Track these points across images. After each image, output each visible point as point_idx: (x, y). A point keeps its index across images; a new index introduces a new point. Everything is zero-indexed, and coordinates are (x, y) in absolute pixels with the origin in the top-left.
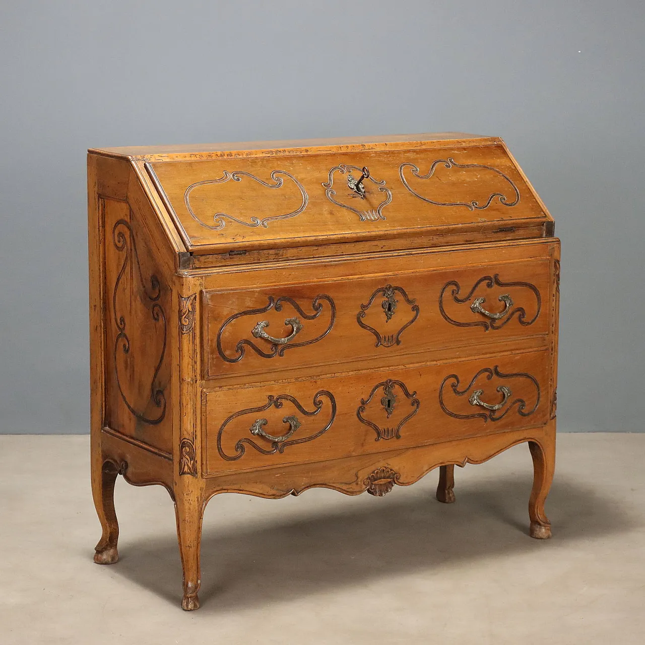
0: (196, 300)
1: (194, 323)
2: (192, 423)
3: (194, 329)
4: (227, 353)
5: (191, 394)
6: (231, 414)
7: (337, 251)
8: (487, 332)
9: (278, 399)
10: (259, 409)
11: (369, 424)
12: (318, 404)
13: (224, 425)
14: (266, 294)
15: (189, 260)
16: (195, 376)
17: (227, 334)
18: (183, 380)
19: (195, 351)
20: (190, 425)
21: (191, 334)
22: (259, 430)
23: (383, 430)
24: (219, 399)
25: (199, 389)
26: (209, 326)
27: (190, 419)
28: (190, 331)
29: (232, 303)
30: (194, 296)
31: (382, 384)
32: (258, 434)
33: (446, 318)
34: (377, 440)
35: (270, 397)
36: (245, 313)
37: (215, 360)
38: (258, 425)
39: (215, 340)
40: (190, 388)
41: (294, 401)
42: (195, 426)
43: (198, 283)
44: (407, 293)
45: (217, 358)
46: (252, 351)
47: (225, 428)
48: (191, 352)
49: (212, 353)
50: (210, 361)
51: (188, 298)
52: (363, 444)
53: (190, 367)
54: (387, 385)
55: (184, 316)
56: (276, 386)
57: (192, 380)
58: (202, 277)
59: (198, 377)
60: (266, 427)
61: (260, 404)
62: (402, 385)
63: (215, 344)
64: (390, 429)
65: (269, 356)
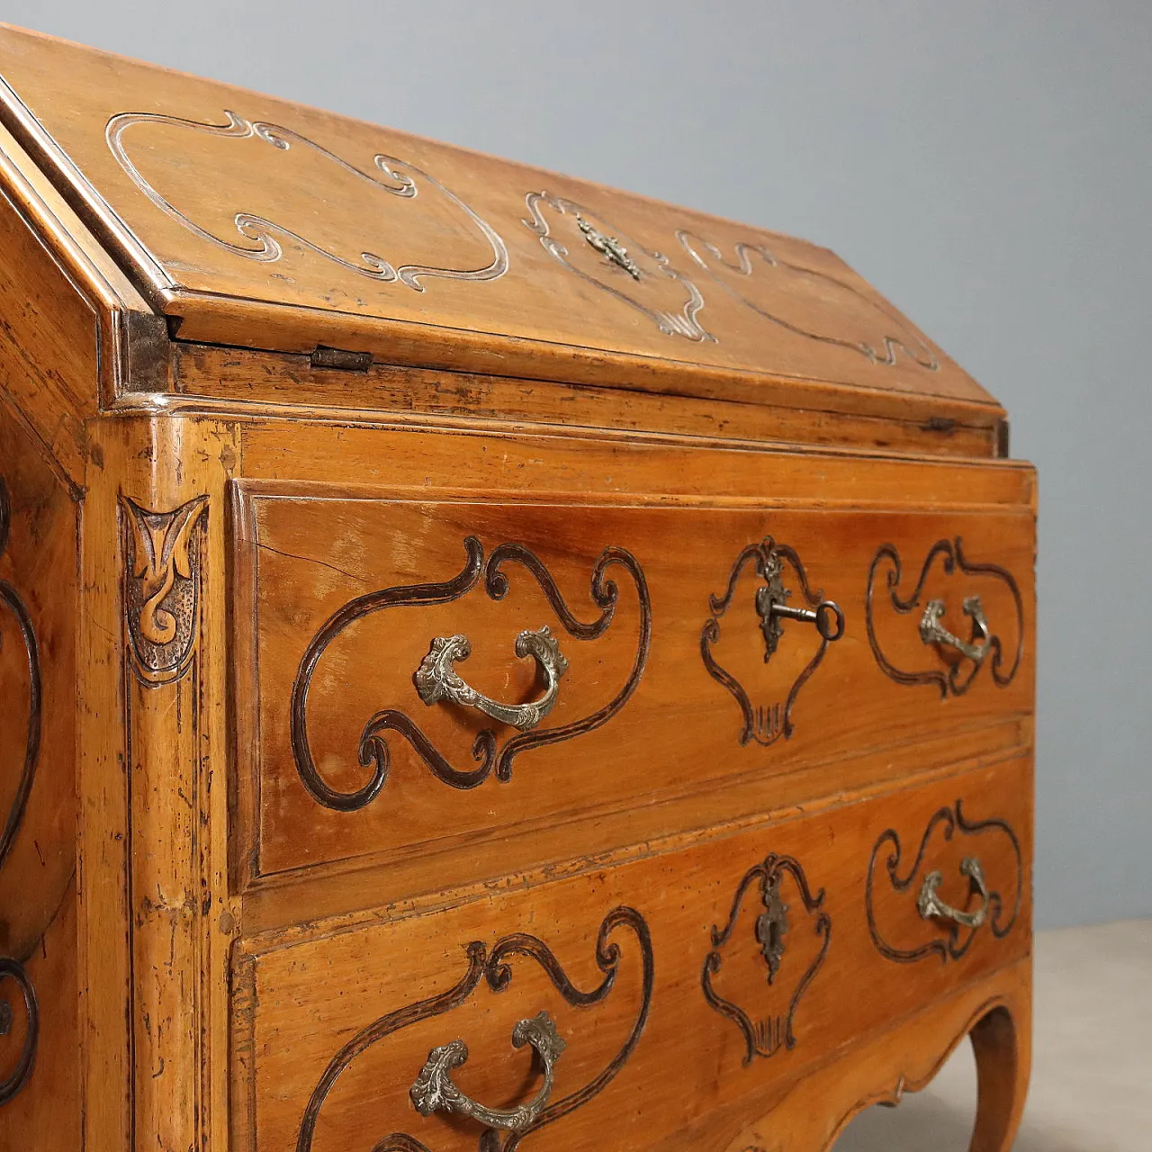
0: (204, 527)
1: (197, 634)
2: (191, 1106)
3: (197, 662)
4: (330, 767)
5: (189, 970)
6: (347, 1038)
7: (621, 414)
8: (945, 702)
9: (498, 953)
10: (441, 1004)
11: (730, 1010)
12: (607, 958)
13: (319, 1093)
14: (459, 526)
15: (161, 354)
16: (203, 882)
17: (328, 681)
18: (147, 903)
19: (201, 763)
20: (183, 1111)
21: (186, 686)
22: (443, 1092)
23: (759, 1026)
24: (307, 976)
25: (221, 943)
26: (262, 645)
27: (184, 1086)
28: (182, 671)
29: (345, 551)
30: (199, 508)
31: (756, 871)
32: (440, 1111)
33: (879, 657)
34: (747, 1061)
35: (475, 948)
36: (391, 597)
37: (284, 802)
38: (437, 1069)
39: (285, 708)
40: (182, 939)
41: (545, 958)
42: (200, 1115)
43: (215, 448)
44: (806, 569)
45: (292, 790)
46: (416, 760)
47: (325, 1106)
48: (186, 768)
49: (274, 769)
50: (264, 805)
51: (176, 511)
52: (716, 1082)
53: (182, 840)
54: (767, 872)
55: (154, 601)
56: (493, 902)
57: (191, 901)
58: (230, 424)
59: (218, 886)
60: (462, 1075)
61: (444, 983)
62: (797, 872)
63: (283, 727)
64: (774, 1019)
65: (466, 781)
